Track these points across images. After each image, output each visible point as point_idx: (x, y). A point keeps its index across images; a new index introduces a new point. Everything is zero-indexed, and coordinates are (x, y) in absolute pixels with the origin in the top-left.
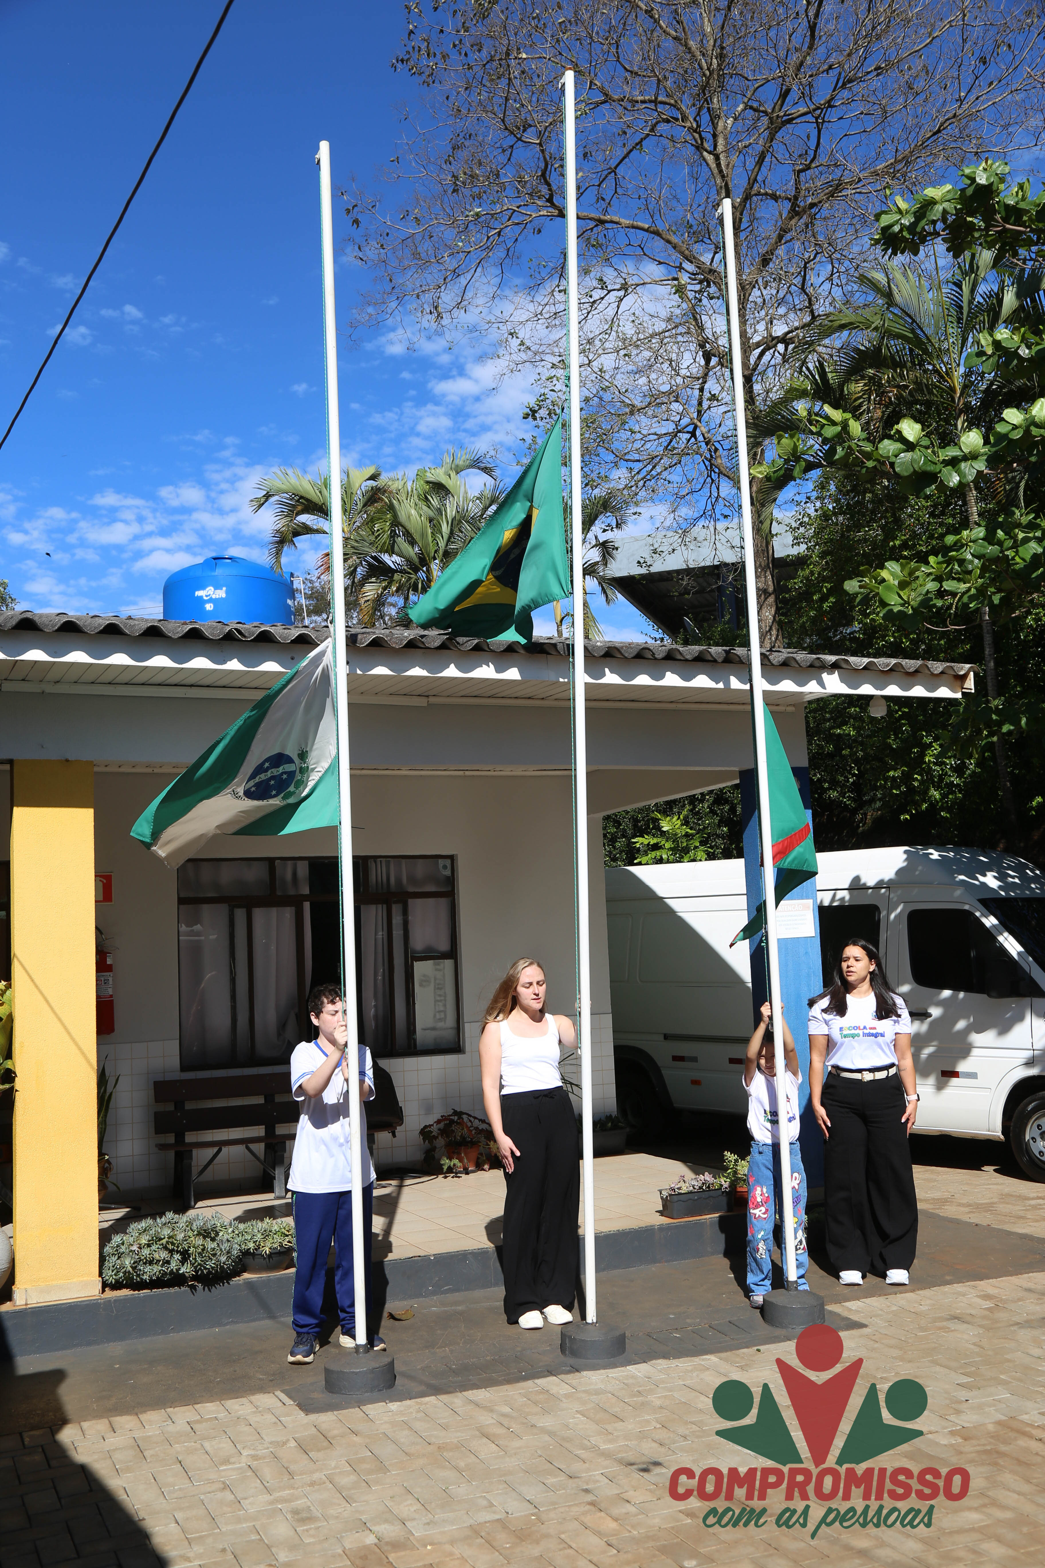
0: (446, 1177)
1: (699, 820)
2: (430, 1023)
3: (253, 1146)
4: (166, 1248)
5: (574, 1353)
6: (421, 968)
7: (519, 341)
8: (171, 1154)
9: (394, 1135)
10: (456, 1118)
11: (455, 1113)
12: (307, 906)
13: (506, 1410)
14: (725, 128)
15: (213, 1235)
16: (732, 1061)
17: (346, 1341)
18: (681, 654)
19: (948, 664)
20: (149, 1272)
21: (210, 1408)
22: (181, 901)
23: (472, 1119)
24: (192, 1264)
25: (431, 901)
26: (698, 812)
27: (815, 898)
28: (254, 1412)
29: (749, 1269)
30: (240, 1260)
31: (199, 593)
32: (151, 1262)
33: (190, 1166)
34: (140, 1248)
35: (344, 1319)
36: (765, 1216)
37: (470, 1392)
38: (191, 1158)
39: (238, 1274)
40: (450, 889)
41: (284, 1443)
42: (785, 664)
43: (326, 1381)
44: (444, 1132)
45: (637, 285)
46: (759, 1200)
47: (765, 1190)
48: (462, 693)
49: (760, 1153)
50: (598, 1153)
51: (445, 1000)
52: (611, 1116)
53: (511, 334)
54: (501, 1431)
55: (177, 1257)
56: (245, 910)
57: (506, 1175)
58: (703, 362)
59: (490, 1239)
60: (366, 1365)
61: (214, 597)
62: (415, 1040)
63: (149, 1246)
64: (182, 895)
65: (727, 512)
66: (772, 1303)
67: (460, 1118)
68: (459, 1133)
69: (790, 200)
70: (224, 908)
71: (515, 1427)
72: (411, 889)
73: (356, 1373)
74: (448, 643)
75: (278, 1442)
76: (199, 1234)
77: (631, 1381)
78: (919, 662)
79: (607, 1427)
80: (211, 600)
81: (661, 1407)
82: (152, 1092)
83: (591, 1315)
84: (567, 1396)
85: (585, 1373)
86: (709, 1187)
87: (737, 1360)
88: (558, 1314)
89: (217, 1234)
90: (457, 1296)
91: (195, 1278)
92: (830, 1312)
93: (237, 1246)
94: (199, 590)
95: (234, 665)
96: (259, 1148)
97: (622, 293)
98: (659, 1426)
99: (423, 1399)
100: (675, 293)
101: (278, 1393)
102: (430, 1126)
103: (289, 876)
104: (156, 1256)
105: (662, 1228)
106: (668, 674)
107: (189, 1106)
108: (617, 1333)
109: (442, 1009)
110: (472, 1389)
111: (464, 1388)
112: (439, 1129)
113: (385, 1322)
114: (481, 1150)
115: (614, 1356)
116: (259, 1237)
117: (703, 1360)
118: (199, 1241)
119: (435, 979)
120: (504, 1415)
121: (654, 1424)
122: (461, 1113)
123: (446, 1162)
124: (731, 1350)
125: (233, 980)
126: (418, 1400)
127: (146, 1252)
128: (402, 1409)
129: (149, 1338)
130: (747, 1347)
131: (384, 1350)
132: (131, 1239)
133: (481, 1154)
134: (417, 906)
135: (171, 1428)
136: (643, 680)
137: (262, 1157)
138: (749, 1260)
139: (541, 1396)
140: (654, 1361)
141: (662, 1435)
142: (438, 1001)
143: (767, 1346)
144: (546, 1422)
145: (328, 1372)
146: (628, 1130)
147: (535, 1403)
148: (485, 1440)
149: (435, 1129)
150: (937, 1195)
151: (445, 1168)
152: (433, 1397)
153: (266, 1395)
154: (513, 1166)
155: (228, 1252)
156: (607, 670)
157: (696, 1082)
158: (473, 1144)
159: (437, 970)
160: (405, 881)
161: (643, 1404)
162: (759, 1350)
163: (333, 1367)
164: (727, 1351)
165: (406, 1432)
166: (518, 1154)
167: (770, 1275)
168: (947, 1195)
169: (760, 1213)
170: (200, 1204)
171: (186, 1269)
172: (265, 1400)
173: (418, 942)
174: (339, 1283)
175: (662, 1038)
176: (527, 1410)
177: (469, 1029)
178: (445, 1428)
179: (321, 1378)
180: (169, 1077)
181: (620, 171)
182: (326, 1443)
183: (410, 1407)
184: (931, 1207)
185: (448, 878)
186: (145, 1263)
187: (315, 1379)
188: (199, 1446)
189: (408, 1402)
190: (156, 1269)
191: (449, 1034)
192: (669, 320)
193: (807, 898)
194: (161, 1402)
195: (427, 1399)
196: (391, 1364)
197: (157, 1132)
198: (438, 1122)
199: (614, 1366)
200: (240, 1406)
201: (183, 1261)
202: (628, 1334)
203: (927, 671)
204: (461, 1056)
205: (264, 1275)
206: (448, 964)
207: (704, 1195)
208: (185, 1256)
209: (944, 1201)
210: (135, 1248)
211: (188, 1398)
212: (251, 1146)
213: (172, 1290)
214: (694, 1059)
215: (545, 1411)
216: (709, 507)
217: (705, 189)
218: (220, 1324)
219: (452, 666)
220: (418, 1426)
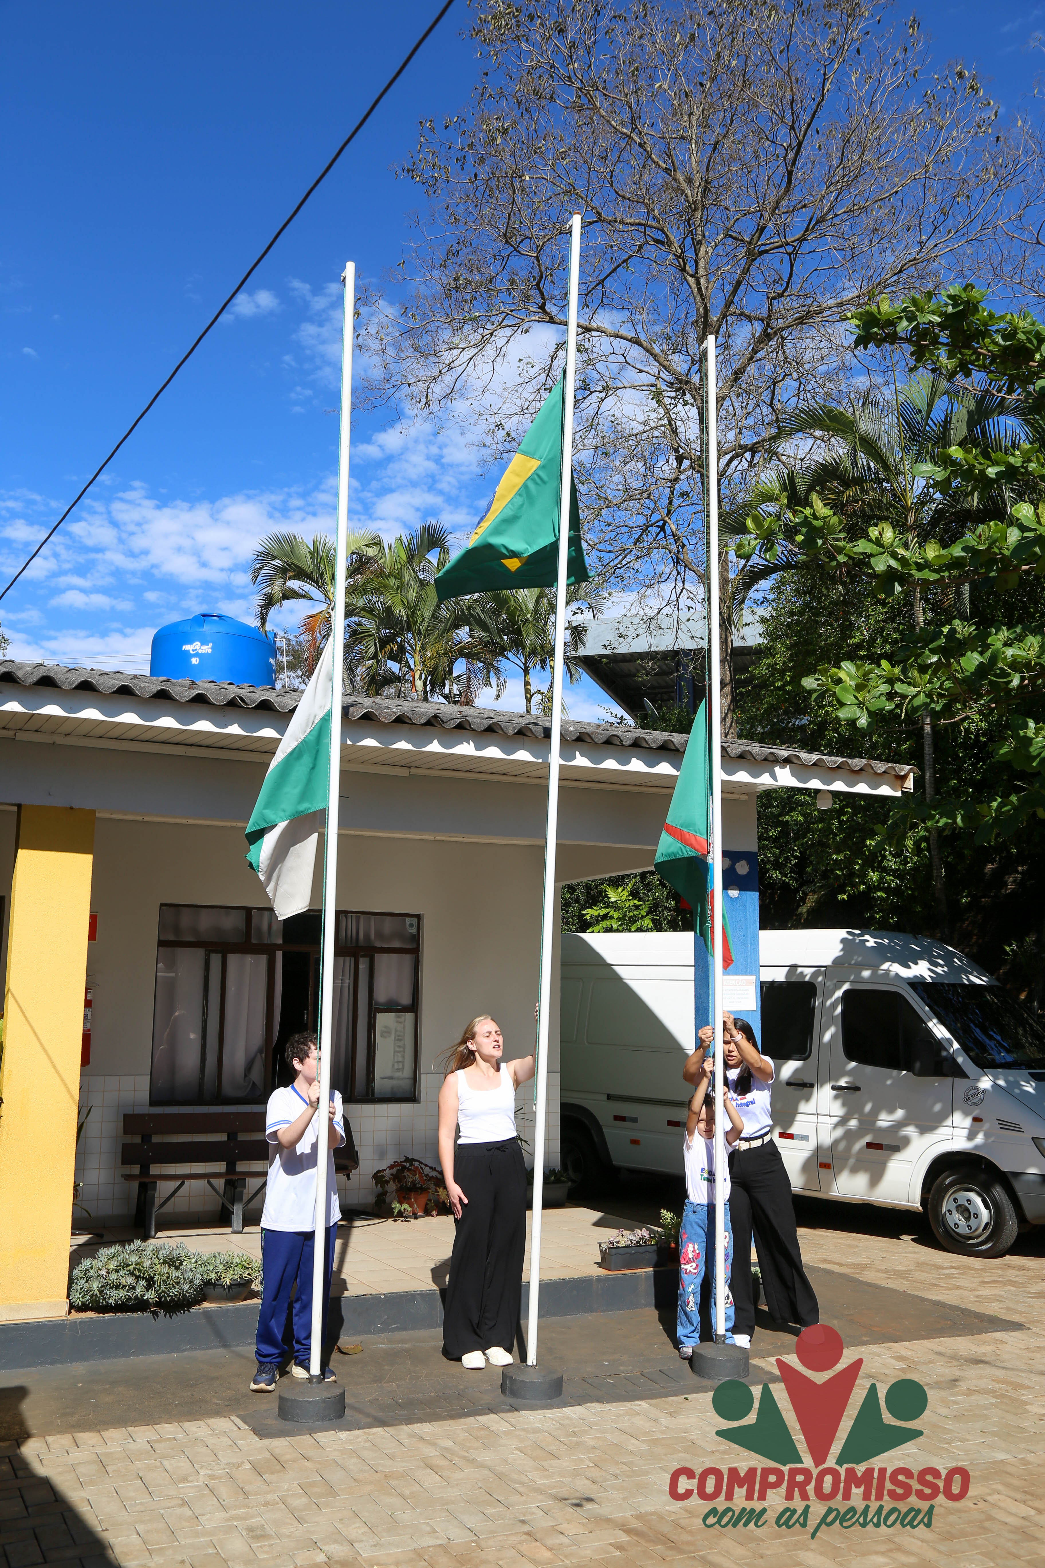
0: (395, 1221)
1: (649, 891)
2: (388, 1073)
3: (214, 1181)
4: (132, 1274)
5: (514, 1394)
6: (383, 1020)
7: (504, 433)
8: (135, 1185)
9: (349, 1178)
10: (408, 1165)
11: (407, 1160)
12: (279, 955)
13: (449, 1444)
14: (707, 253)
15: (177, 1264)
16: (671, 1123)
17: (298, 1372)
18: (647, 742)
19: (890, 765)
20: (116, 1296)
21: (169, 1429)
22: (162, 943)
23: (423, 1166)
24: (157, 1291)
25: (395, 957)
26: (648, 883)
27: (758, 975)
28: (211, 1435)
29: (678, 1323)
30: (202, 1289)
31: (186, 647)
32: (117, 1287)
33: (153, 1197)
34: (108, 1273)
35: (298, 1351)
36: (695, 1271)
37: (415, 1425)
38: (155, 1189)
39: (198, 1303)
40: (415, 946)
41: (240, 1465)
42: (741, 756)
43: (280, 1409)
44: (397, 1177)
45: (618, 388)
46: (690, 1256)
47: (696, 1247)
48: (442, 767)
49: (694, 1212)
50: (547, 1204)
51: (404, 1051)
52: (554, 1170)
53: (498, 426)
54: (444, 1463)
55: (143, 1283)
56: (220, 955)
57: (455, 1219)
58: (675, 464)
59: (434, 1281)
60: (317, 1395)
61: (200, 651)
62: (373, 1088)
63: (117, 1271)
64: (161, 938)
65: (690, 603)
66: (701, 1355)
67: (411, 1165)
68: (410, 1178)
69: (763, 321)
70: (200, 953)
71: (456, 1460)
72: (378, 944)
73: (309, 1402)
74: (433, 720)
75: (233, 1464)
76: (165, 1262)
77: (566, 1422)
78: (864, 761)
79: (543, 1463)
80: (197, 655)
81: (594, 1448)
82: (121, 1125)
83: (531, 1359)
84: (506, 1433)
85: (523, 1413)
86: (645, 1242)
87: (667, 1407)
88: (499, 1356)
89: (181, 1264)
90: (404, 1334)
91: (158, 1304)
92: (755, 1366)
93: (199, 1276)
94: (186, 644)
95: (235, 729)
96: (220, 1183)
97: (603, 395)
98: (592, 1465)
99: (370, 1430)
100: (653, 399)
101: (234, 1418)
102: (383, 1171)
103: (265, 927)
104: (123, 1281)
105: (599, 1279)
106: (634, 760)
107: (156, 1139)
108: (555, 1376)
109: (400, 1059)
110: (417, 1423)
111: (409, 1421)
112: (392, 1175)
113: (335, 1355)
114: (431, 1196)
115: (550, 1398)
116: (221, 1268)
117: (634, 1405)
118: (165, 1269)
119: (396, 1031)
120: (446, 1449)
121: (588, 1463)
122: (413, 1160)
123: (396, 1206)
124: (661, 1397)
125: (205, 1022)
126: (367, 1430)
127: (113, 1276)
128: (351, 1438)
129: (110, 1360)
130: (676, 1395)
131: (335, 1382)
132: (100, 1264)
133: (430, 1200)
134: (383, 962)
135: (132, 1446)
136: (611, 764)
137: (222, 1191)
138: (680, 1313)
139: (482, 1432)
140: (588, 1405)
141: (595, 1473)
142: (398, 1052)
143: (694, 1395)
144: (486, 1457)
145: (282, 1399)
146: (570, 1184)
147: (477, 1438)
148: (429, 1471)
149: (387, 1174)
150: (858, 1260)
151: (396, 1212)
152: (380, 1429)
153: (222, 1419)
154: (461, 1212)
155: (191, 1281)
156: (577, 753)
157: (635, 1142)
158: (423, 1190)
159: (397, 1022)
160: (373, 936)
161: (577, 1444)
162: (686, 1399)
163: (287, 1395)
164: (656, 1398)
165: (354, 1460)
166: (466, 1201)
167: (699, 1327)
168: (867, 1261)
169: (691, 1269)
170: (160, 1234)
171: (151, 1296)
172: (221, 1424)
173: (382, 995)
174: (296, 1315)
175: (605, 1097)
176: (469, 1445)
177: (425, 1081)
178: (391, 1457)
179: (275, 1406)
180: (139, 1111)
181: (607, 283)
182: (279, 1467)
183: (358, 1437)
184: (852, 1271)
185: (413, 936)
186: (112, 1288)
187: (271, 1405)
188: (159, 1464)
189: (357, 1432)
190: (122, 1293)
191: (406, 1084)
192: (645, 423)
193: (751, 974)
194: (121, 1421)
195: (374, 1430)
196: (342, 1395)
197: (124, 1162)
198: (391, 1167)
199: (551, 1407)
200: (197, 1429)
201: (148, 1287)
202: (565, 1378)
203: (871, 771)
204: (415, 1105)
205: (223, 1305)
206: (409, 1017)
207: (641, 1249)
208: (150, 1282)
209: (864, 1267)
210: (103, 1272)
211: (148, 1418)
212: (213, 1181)
213: (135, 1315)
214: (634, 1120)
215: (486, 1447)
216: (674, 598)
217: (686, 305)
218: (178, 1350)
219: (436, 741)
220: (366, 1454)
